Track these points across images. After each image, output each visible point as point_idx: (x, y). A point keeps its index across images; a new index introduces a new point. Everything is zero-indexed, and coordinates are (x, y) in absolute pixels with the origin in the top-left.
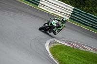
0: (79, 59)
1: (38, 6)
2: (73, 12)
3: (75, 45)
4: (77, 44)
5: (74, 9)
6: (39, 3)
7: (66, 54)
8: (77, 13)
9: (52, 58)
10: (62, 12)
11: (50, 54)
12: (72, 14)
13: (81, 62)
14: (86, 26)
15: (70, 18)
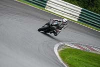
0: (90, 62)
1: (46, 9)
2: (81, 13)
3: (85, 47)
4: (86, 46)
5: (82, 10)
6: (46, 5)
7: (75, 58)
8: (86, 14)
9: (62, 62)
10: (70, 14)
11: (60, 59)
12: (80, 15)
13: (91, 65)
14: (95, 28)
15: (79, 20)
